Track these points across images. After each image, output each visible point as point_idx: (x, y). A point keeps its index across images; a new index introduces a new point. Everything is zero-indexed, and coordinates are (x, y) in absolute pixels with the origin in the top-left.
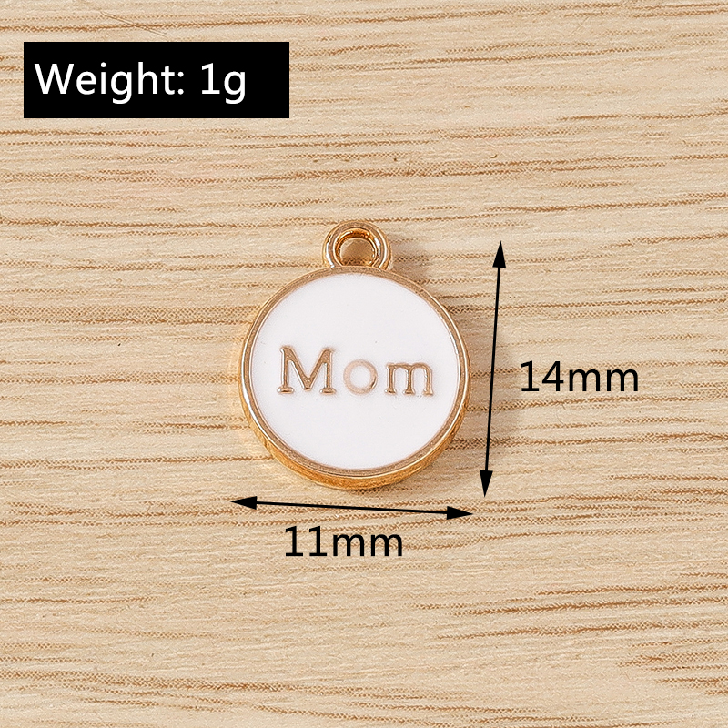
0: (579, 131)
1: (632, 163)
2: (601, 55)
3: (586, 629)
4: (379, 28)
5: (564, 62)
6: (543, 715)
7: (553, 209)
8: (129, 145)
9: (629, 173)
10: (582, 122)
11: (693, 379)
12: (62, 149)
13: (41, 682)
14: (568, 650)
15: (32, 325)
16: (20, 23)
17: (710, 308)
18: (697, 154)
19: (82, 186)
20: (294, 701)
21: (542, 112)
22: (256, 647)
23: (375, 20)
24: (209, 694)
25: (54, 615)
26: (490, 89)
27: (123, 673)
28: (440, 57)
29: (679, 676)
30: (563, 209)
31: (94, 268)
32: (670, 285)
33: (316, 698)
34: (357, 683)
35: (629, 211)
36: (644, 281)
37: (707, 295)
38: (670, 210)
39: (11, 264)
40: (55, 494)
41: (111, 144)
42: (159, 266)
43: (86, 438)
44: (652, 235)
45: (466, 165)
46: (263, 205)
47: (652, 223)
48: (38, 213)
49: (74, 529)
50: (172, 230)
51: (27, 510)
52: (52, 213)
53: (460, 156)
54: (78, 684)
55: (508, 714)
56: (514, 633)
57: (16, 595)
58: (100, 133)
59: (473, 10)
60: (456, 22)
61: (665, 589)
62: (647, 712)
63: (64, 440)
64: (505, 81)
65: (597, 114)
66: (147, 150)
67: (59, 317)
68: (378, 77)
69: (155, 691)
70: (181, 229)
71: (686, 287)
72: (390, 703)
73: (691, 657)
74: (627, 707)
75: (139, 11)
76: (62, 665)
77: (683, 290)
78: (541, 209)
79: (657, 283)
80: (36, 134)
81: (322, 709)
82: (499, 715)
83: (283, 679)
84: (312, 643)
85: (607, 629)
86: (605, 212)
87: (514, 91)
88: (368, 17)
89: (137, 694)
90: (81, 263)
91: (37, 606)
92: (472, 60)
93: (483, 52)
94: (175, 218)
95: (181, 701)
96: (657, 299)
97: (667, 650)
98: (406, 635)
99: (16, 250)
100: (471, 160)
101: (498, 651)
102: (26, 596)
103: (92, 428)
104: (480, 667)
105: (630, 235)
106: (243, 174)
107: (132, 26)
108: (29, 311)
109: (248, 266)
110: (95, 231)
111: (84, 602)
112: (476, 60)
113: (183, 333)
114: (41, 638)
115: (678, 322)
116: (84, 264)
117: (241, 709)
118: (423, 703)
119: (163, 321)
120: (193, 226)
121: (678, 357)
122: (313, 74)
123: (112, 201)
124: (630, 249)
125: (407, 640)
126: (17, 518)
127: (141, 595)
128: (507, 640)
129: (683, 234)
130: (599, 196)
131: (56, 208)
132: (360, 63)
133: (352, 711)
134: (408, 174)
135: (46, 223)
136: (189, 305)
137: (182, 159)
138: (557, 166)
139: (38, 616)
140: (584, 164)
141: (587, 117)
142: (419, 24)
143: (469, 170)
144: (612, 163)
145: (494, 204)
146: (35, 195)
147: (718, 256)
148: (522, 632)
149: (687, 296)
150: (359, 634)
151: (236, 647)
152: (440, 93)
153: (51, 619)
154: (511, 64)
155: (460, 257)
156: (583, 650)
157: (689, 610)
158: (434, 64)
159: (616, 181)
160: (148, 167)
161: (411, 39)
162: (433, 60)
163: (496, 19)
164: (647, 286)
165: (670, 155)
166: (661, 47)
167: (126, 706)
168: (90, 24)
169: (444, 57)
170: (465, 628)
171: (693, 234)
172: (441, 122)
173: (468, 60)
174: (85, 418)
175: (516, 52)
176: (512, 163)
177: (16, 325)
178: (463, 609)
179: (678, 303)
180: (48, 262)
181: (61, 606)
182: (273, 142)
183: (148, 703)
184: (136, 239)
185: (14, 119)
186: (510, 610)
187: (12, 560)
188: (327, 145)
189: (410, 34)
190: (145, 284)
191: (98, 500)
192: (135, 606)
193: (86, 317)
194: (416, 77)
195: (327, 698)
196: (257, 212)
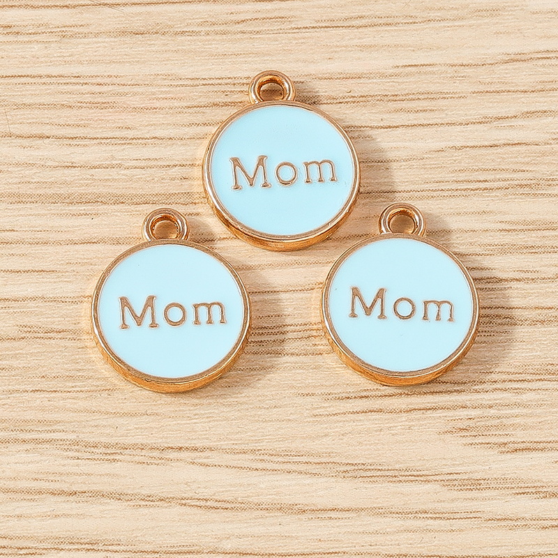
0: (407, 75)
1: (444, 96)
2: (422, 24)
3: (415, 409)
5: (396, 28)
6: (386, 468)
7: (390, 127)
8: (98, 84)
9: (442, 103)
10: (410, 68)
11: (487, 241)
12: (52, 87)
14: (403, 423)
15: (32, 206)
17: (498, 193)
18: (489, 90)
19: (67, 112)
20: (215, 458)
21: (381, 62)
22: (188, 422)
24: (156, 454)
25: (49, 401)
27: (97, 440)
28: (311, 25)
29: (480, 441)
30: (396, 127)
31: (75, 167)
32: (471, 178)
34: (258, 446)
35: (442, 128)
36: (453, 175)
37: (496, 184)
38: (470, 127)
39: (17, 164)
40: (49, 319)
41: (86, 84)
42: (119, 166)
43: (70, 282)
44: (458, 144)
46: (191, 125)
47: (458, 136)
48: (36, 130)
49: (63, 343)
50: (128, 141)
51: (29, 330)
52: (46, 130)
53: (326, 92)
54: (66, 447)
55: (363, 467)
56: (366, 412)
57: (22, 387)
58: (78, 77)
61: (469, 382)
62: (458, 465)
63: (55, 282)
64: (356, 42)
65: (419, 63)
66: (111, 88)
67: (51, 200)
68: (269, 39)
69: (119, 451)
70: (134, 141)
71: (482, 179)
73: (488, 428)
74: (444, 462)
76: (54, 434)
77: (480, 181)
78: (382, 127)
79: (462, 177)
80: (34, 77)
81: (235, 463)
82: (356, 468)
83: (207, 444)
84: (227, 419)
85: (430, 409)
86: (426, 129)
87: (363, 48)
89: (106, 454)
90: (66, 164)
91: (37, 395)
92: (333, 27)
93: (341, 22)
94: (130, 134)
95: (136, 458)
96: (462, 187)
97: (471, 423)
98: (291, 414)
99: (21, 155)
100: (333, 94)
101: (355, 424)
102: (30, 388)
103: (74, 275)
104: (343, 435)
105: (442, 145)
106: (176, 104)
107: (100, 5)
108: (30, 196)
109: (180, 165)
110: (75, 142)
111: (70, 392)
112: (336, 27)
113: (136, 211)
114: (40, 416)
115: (477, 203)
116: (68, 165)
117: (178, 464)
119: (123, 203)
120: (142, 139)
121: (477, 226)
122: (224, 37)
123: (86, 122)
124: (443, 154)
125: (292, 417)
126: (23, 336)
127: (108, 387)
128: (361, 416)
129: (479, 144)
130: (422, 118)
131: (48, 127)
132: (257, 29)
133: (254, 465)
135: (41, 137)
136: (141, 192)
137: (135, 94)
138: (392, 98)
139: (38, 402)
140: (411, 97)
141: (412, 66)
143: (332, 101)
144: (430, 96)
146: (33, 118)
147: (503, 158)
148: (371, 411)
149: (482, 185)
150: (259, 413)
151: (174, 422)
152: (311, 49)
153: (47, 403)
154: (360, 30)
156: (414, 423)
157: (486, 396)
158: (307, 30)
159: (433, 108)
160: (111, 99)
161: (292, 13)
162: (307, 28)
164: (455, 179)
165: (470, 91)
166: (462, 19)
167: (99, 462)
168: (71, 3)
169: (314, 25)
170: (332, 409)
171: (486, 144)
173: (330, 27)
174: (69, 268)
175: (364, 22)
176: (362, 96)
177: (21, 206)
179: (477, 190)
180: (43, 163)
181: (53, 395)
182: (197, 82)
183: (114, 460)
184: (104, 148)
185: (18, 67)
186: (363, 397)
187: (20, 364)
188: (234, 84)
190: (110, 177)
191: (79, 323)
192: (105, 394)
193: (70, 200)
194: (295, 39)
195: (237, 456)
196: (187, 129)
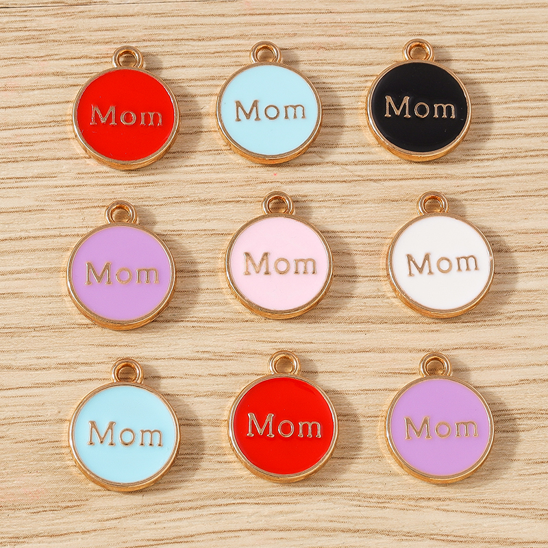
4: (484, 181)
13: (333, 497)
16: (315, 179)
23: (481, 177)
26: (537, 210)
33: (463, 504)
45: (526, 247)
59: (527, 172)
60: (520, 178)
72: (497, 506)
75: (370, 173)
88: (478, 175)
118: (513, 506)
134: (499, 251)
142: (503, 179)
145: (540, 266)
155: (525, 291)
163: (539, 176)
172: (514, 226)
178: (530, 462)
189: (498, 184)
